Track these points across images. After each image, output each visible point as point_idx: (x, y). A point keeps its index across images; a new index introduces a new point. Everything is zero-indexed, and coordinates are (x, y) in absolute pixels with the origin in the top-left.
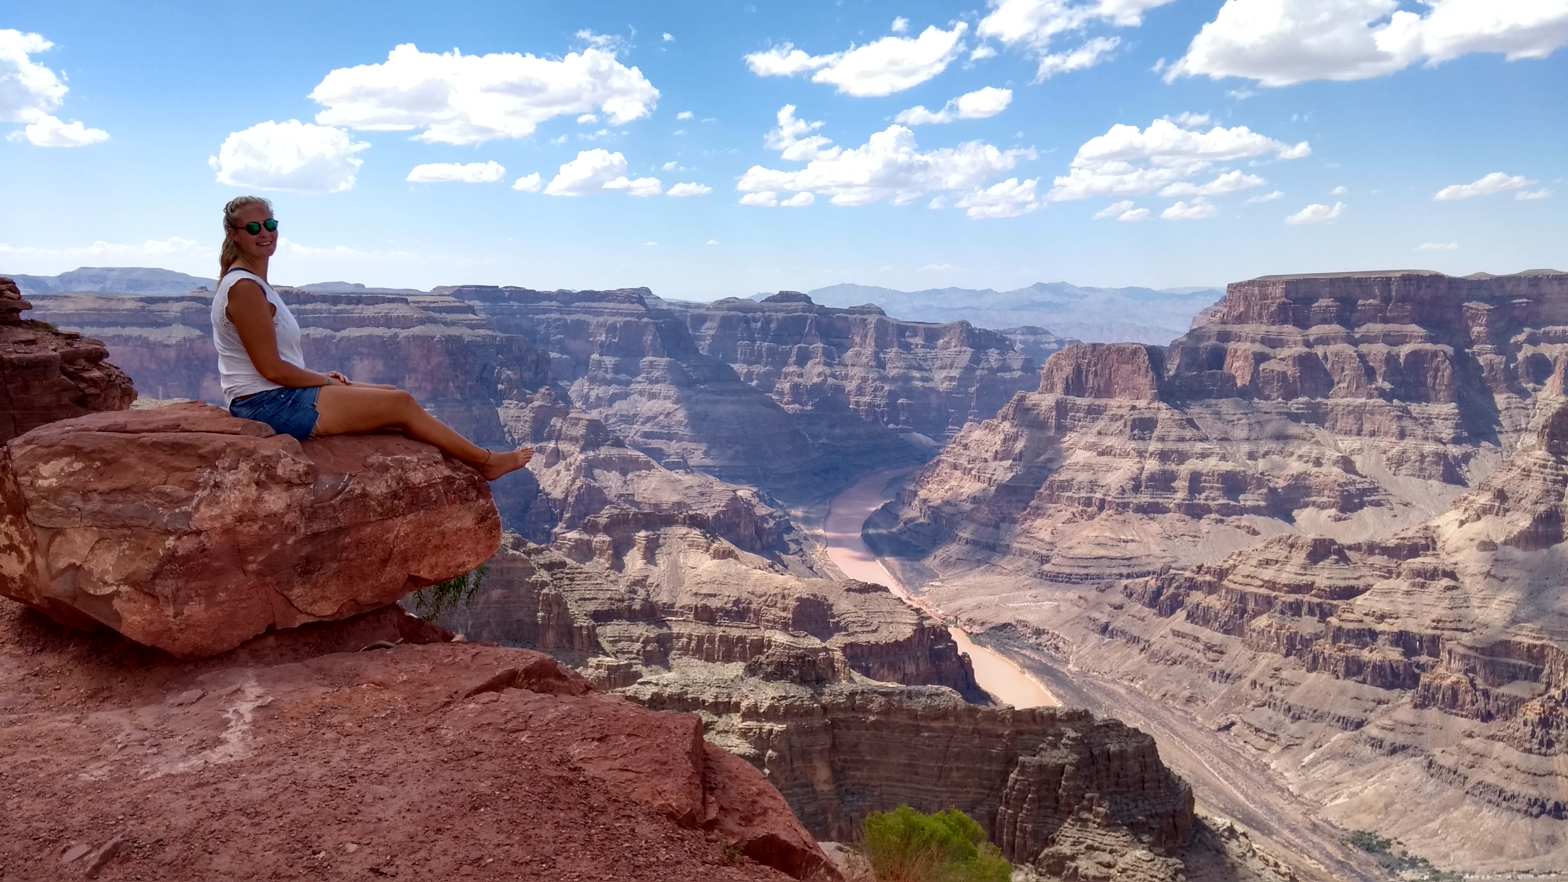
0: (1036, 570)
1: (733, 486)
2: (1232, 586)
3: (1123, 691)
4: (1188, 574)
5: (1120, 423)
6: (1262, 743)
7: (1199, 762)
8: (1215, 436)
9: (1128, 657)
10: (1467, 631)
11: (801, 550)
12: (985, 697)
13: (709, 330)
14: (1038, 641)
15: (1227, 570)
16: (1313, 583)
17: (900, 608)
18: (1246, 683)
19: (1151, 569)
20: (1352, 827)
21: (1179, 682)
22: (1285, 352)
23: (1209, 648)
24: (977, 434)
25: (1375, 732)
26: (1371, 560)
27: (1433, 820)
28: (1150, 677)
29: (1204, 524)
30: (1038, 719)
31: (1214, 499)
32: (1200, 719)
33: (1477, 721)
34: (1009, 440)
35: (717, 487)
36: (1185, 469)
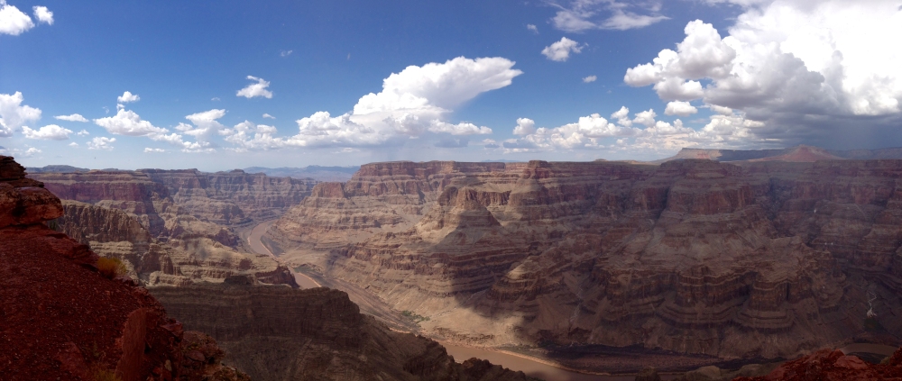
0: (313, 248)
1: (221, 226)
2: (367, 248)
3: (338, 281)
4: (355, 245)
5: (334, 204)
6: (377, 291)
8: (360, 206)
9: (340, 271)
11: (243, 245)
14: (314, 268)
15: (365, 243)
16: (388, 245)
17: (272, 261)
18: (372, 274)
19: (344, 245)
20: (402, 310)
22: (376, 183)
23: (362, 266)
24: (294, 209)
26: (401, 237)
27: (421, 304)
28: (346, 276)
29: (359, 231)
32: (360, 286)
33: (429, 275)
35: (217, 226)
36: (352, 216)
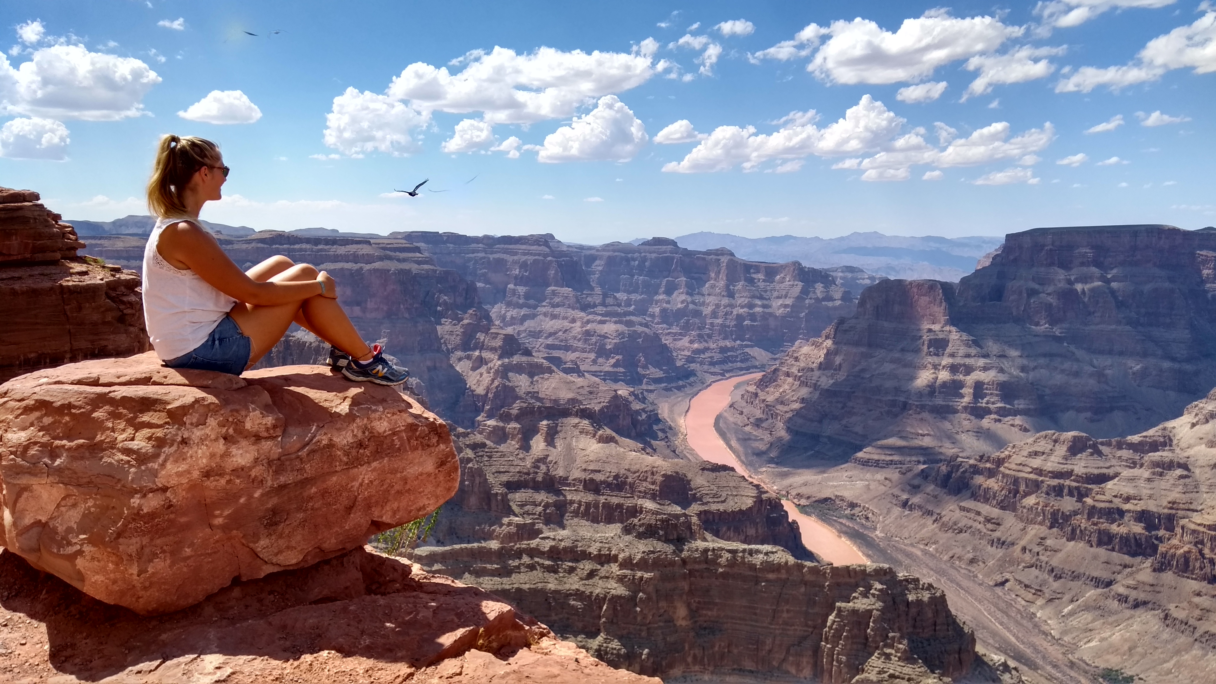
1: (615, 386)
2: (1007, 472)
3: (919, 553)
4: (972, 462)
5: (919, 343)
6: (1030, 596)
7: (979, 610)
8: (995, 353)
9: (924, 526)
10: (1197, 511)
11: (667, 437)
12: (809, 555)
13: (598, 266)
14: (852, 512)
15: (1004, 459)
16: (1072, 471)
17: (744, 484)
18: (1018, 548)
19: (942, 457)
20: (1103, 666)
21: (963, 547)
22: (1051, 288)
23: (988, 520)
24: (806, 349)
25: (1121, 590)
26: (1119, 453)
27: (1168, 661)
28: (941, 542)
29: (986, 423)
30: (852, 574)
31: (993, 403)
32: (980, 577)
33: (1204, 583)
34: (831, 354)
35: (603, 387)
36: (971, 379)
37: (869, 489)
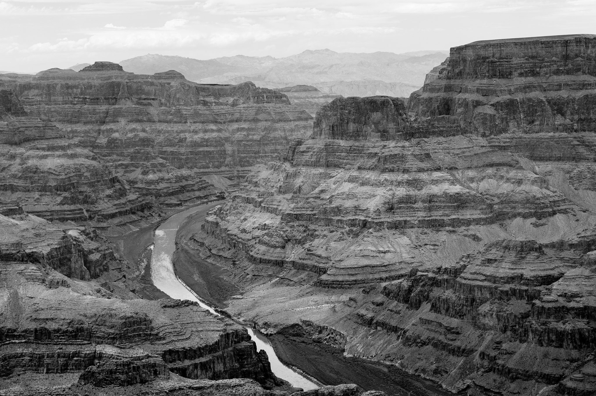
0: (315, 280)
2: (464, 281)
4: (430, 275)
5: (374, 160)
12: (279, 384)
15: (460, 269)
18: (477, 355)
19: (403, 272)
23: (449, 330)
25: (570, 384)
29: (441, 236)
31: (447, 215)
32: (444, 386)
34: (290, 177)
37: (335, 311)
